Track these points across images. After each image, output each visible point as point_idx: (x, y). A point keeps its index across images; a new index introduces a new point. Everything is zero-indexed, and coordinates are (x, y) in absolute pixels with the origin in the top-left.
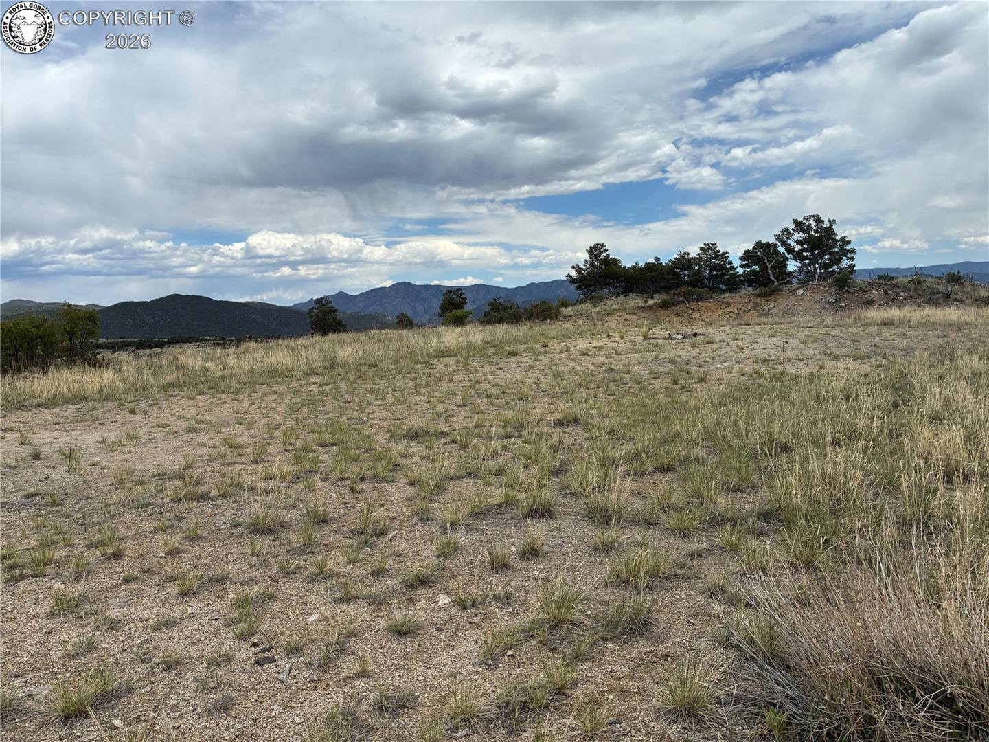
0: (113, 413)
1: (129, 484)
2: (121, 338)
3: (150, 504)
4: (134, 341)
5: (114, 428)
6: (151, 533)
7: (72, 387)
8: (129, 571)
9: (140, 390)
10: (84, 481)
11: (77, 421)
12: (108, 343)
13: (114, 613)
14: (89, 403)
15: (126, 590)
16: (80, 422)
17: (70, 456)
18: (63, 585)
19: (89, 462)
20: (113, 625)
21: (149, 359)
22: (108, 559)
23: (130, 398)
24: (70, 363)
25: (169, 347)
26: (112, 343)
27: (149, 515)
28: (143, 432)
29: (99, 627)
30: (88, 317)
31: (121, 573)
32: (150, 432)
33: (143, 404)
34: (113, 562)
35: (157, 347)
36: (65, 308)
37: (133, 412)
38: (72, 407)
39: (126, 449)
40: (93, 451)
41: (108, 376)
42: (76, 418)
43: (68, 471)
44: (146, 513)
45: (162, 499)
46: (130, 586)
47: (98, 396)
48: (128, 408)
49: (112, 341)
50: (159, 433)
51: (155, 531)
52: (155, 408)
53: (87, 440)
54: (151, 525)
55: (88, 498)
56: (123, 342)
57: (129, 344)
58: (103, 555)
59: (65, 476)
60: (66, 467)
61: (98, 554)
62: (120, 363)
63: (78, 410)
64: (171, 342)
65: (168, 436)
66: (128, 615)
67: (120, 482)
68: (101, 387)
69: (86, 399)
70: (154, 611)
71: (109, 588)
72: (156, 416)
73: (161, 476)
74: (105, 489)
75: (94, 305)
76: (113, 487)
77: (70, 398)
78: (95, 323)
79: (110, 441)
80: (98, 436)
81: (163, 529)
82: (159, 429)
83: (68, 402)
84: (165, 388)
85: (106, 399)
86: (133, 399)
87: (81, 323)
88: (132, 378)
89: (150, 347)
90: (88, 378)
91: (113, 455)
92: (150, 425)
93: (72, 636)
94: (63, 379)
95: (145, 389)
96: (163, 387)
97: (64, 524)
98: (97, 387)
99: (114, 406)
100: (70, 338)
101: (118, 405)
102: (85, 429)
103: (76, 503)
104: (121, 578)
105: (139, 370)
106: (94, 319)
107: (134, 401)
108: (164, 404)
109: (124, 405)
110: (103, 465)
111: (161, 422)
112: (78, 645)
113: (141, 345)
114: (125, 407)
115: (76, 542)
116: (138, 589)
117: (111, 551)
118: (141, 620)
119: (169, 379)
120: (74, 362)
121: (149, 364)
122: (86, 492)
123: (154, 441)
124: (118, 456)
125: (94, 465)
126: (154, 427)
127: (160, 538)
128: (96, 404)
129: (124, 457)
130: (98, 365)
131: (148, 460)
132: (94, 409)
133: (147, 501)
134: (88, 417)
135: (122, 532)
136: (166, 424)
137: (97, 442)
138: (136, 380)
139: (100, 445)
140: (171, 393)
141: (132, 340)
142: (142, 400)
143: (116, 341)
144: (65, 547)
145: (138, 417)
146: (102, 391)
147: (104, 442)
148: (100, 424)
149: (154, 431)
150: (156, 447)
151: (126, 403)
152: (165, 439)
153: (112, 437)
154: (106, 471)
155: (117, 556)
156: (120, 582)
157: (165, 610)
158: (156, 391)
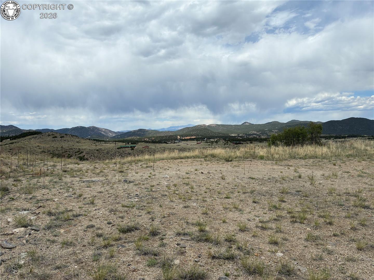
0: (327, 164)
1: (334, 195)
2: (329, 134)
3: (343, 205)
4: (334, 136)
5: (327, 170)
6: (344, 217)
7: (312, 153)
8: (335, 231)
9: (338, 156)
10: (317, 190)
11: (313, 166)
12: (324, 136)
13: (330, 247)
14: (318, 159)
15: (334, 239)
16: (315, 166)
17: (311, 179)
18: (310, 229)
19: (318, 182)
20: (330, 253)
21: (341, 143)
22: (327, 224)
23: (333, 159)
24: (311, 144)
25: (348, 138)
26: (325, 136)
27: (343, 210)
28: (339, 173)
29: (324, 251)
30: (319, 127)
31: (332, 231)
32: (342, 174)
33: (339, 162)
34: (329, 226)
35: (343, 138)
36: (311, 123)
37: (335, 165)
38: (312, 160)
39: (332, 180)
40: (320, 178)
41: (325, 149)
42: (313, 164)
43: (311, 185)
44: (341, 209)
45: (348, 204)
46: (336, 238)
47: (321, 157)
48: (332, 163)
49: (325, 135)
50: (346, 175)
51: (346, 217)
52: (344, 164)
53: (318, 173)
54: (344, 214)
55: (318, 197)
56: (329, 136)
57: (332, 137)
58: (325, 222)
59: (310, 186)
60: (310, 183)
61: (323, 221)
62: (329, 144)
63: (314, 161)
64: (349, 137)
65: (349, 177)
66: (335, 250)
67: (330, 193)
68: (322, 153)
69: (316, 157)
70: (346, 252)
71: (328, 236)
72: (345, 168)
73: (348, 194)
74: (325, 195)
75: (319, 122)
76: (328, 194)
77: (311, 157)
78: (321, 129)
79: (326, 175)
80: (322, 172)
81: (349, 217)
82: (345, 173)
83: (310, 158)
84: (348, 156)
85: (324, 158)
86: (334, 159)
87: (316, 129)
88: (334, 151)
89: (340, 138)
90: (317, 150)
91: (327, 181)
92: (342, 171)
93: (314, 251)
94: (308, 149)
95: (339, 156)
96: (347, 156)
97: (310, 205)
98: (321, 153)
99: (327, 162)
100: (312, 134)
101: (328, 161)
102: (316, 169)
103: (314, 198)
104: (332, 234)
105: (337, 148)
106: (321, 128)
107: (335, 160)
108: (348, 163)
109: (331, 161)
110: (324, 184)
111: (347, 170)
112: (317, 256)
113: (336, 137)
114: (331, 162)
115: (314, 213)
116: (339, 240)
117: (328, 221)
118: (341, 254)
119: (350, 153)
120: (312, 143)
121: (341, 146)
122: (317, 194)
123: (343, 178)
124: (329, 182)
125: (320, 184)
126: (343, 172)
127: (348, 221)
128: (320, 160)
129: (331, 183)
130: (321, 145)
131: (341, 186)
132: (320, 162)
133: (342, 204)
134: (318, 165)
135: (332, 214)
136: (349, 172)
137: (321, 175)
138: (336, 152)
139: (322, 176)
140: (351, 159)
141: (333, 135)
142: (338, 160)
143: (326, 135)
144: (310, 214)
145: (337, 167)
146: (323, 155)
147: (323, 175)
148: (322, 168)
149: (343, 174)
150: (345, 181)
151: (332, 161)
152: (348, 178)
153: (327, 174)
154: (325, 187)
155: (330, 224)
156: (332, 235)
157: (351, 253)
158: (344, 157)
